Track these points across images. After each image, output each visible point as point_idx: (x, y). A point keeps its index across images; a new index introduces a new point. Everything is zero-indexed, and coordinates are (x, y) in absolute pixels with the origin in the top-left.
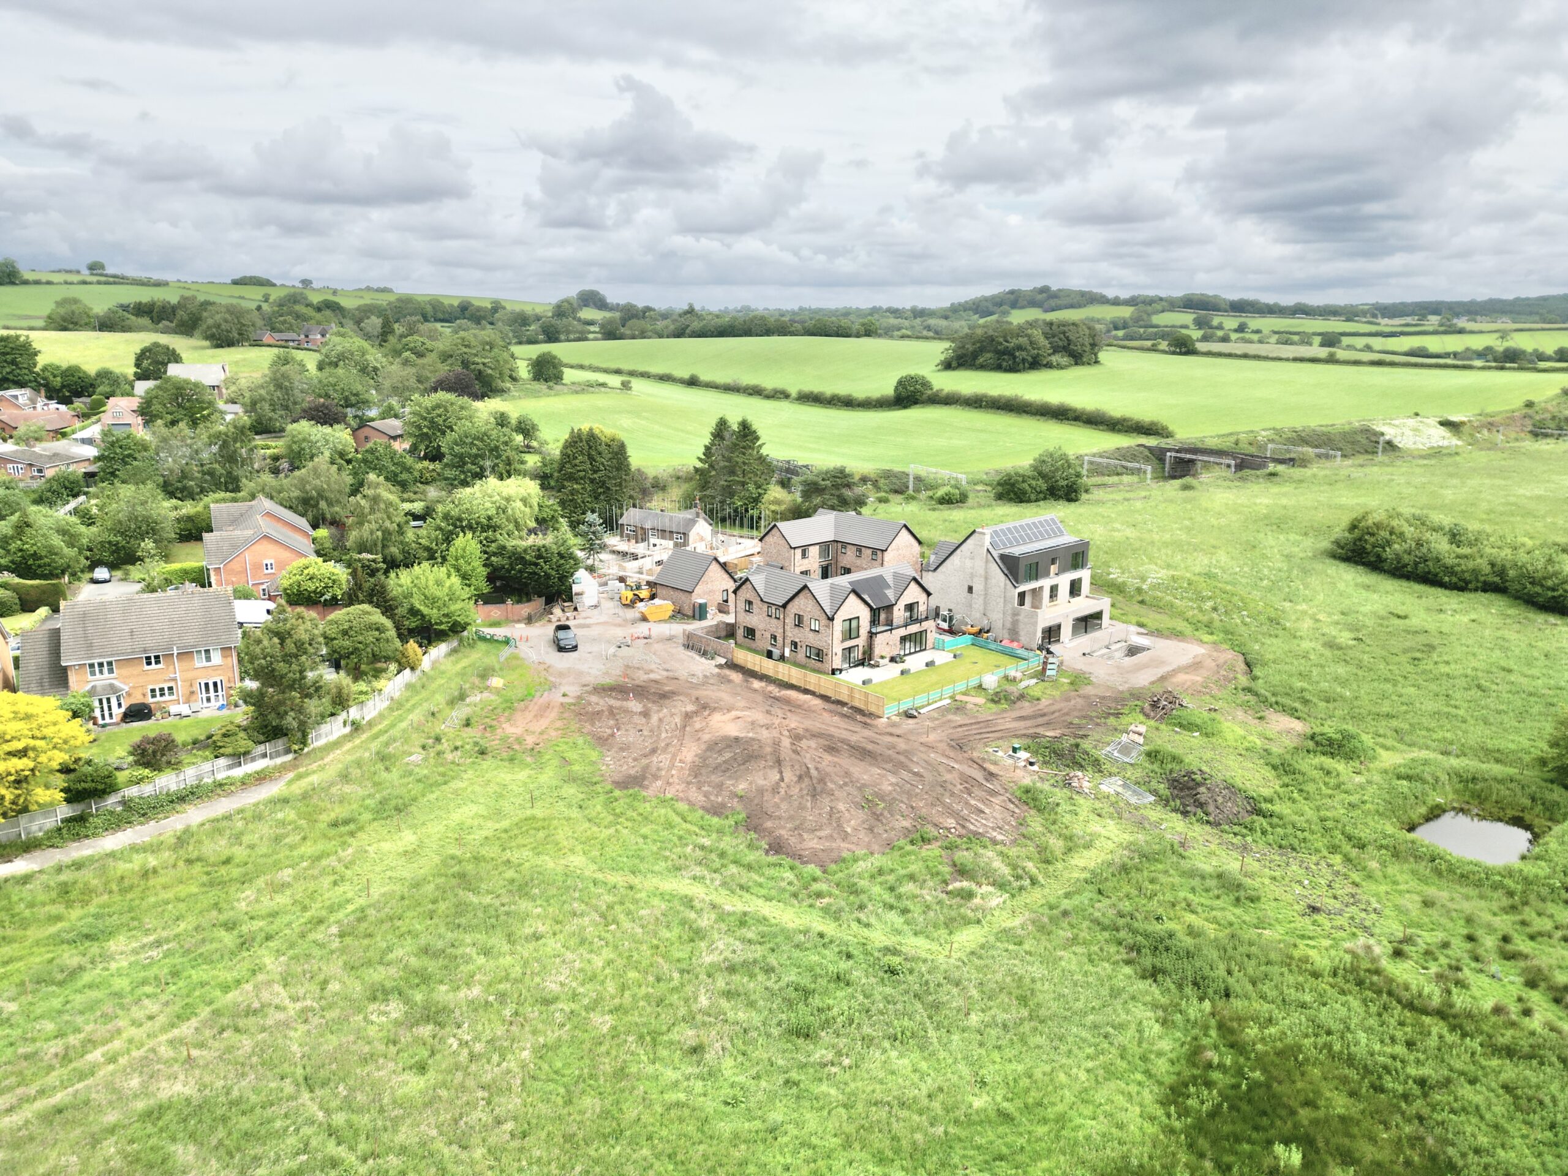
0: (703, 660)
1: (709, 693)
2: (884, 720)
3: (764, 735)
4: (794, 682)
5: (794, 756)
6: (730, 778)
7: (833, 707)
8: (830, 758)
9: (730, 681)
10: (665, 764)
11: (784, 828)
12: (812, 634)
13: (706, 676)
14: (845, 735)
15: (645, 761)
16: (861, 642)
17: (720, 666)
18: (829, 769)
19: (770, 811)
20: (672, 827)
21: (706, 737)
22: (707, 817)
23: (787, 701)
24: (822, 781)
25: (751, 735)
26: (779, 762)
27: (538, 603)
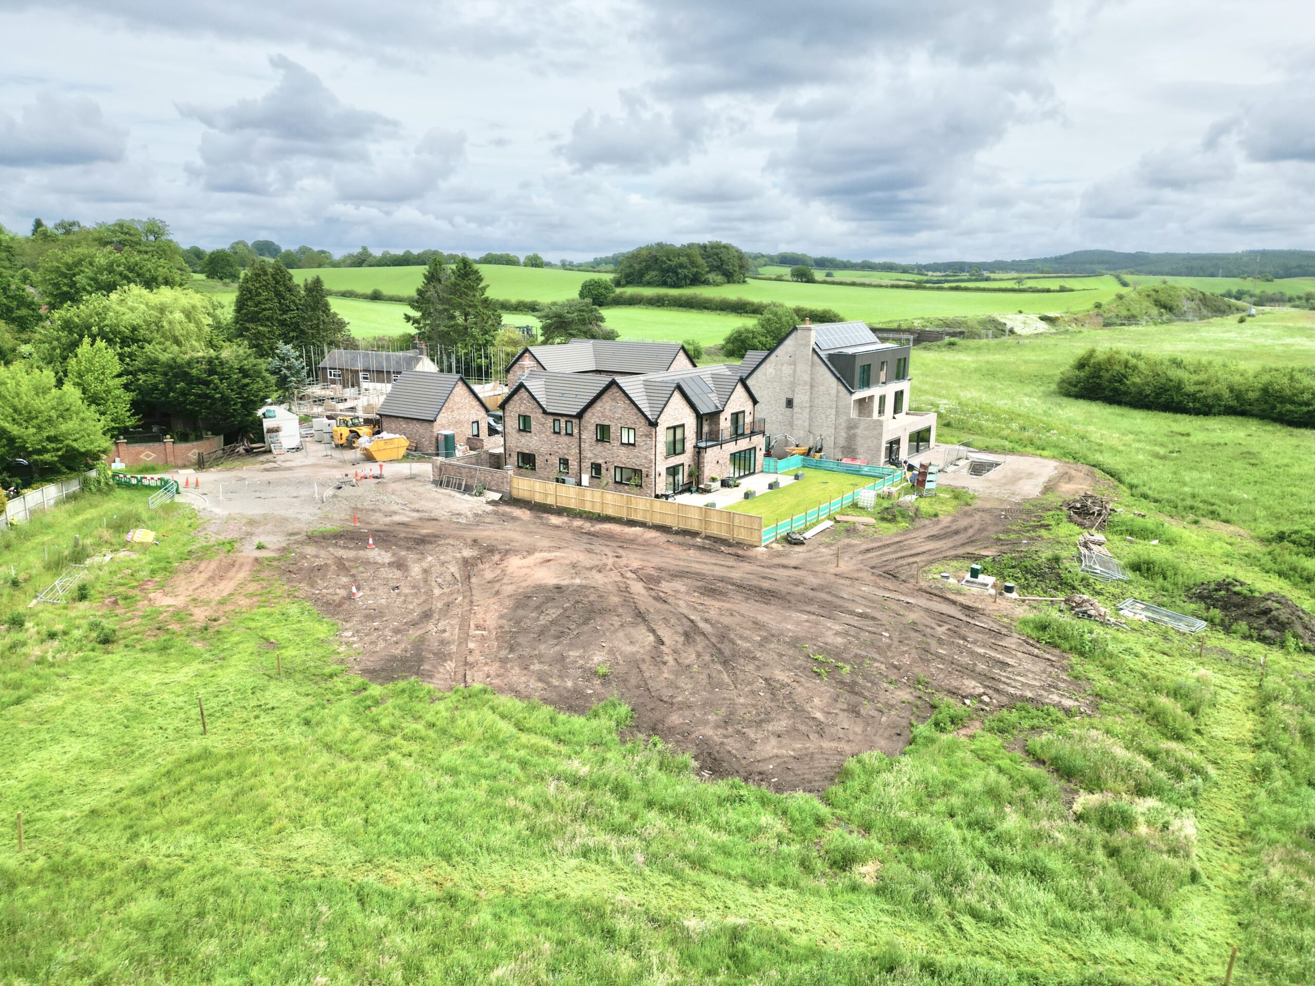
0: (466, 497)
1: (492, 533)
2: (761, 549)
3: (599, 579)
4: (610, 512)
5: (659, 605)
6: (572, 646)
7: (679, 538)
8: (717, 604)
9: (515, 519)
10: (452, 633)
11: (706, 723)
12: (623, 451)
13: (476, 515)
14: (719, 572)
15: (414, 633)
16: (686, 459)
17: (493, 503)
18: (727, 620)
19: (666, 693)
20: (502, 743)
21: (509, 589)
22: (562, 717)
23: (610, 537)
24: (723, 637)
25: (578, 581)
26: (640, 616)
27: (213, 444)
